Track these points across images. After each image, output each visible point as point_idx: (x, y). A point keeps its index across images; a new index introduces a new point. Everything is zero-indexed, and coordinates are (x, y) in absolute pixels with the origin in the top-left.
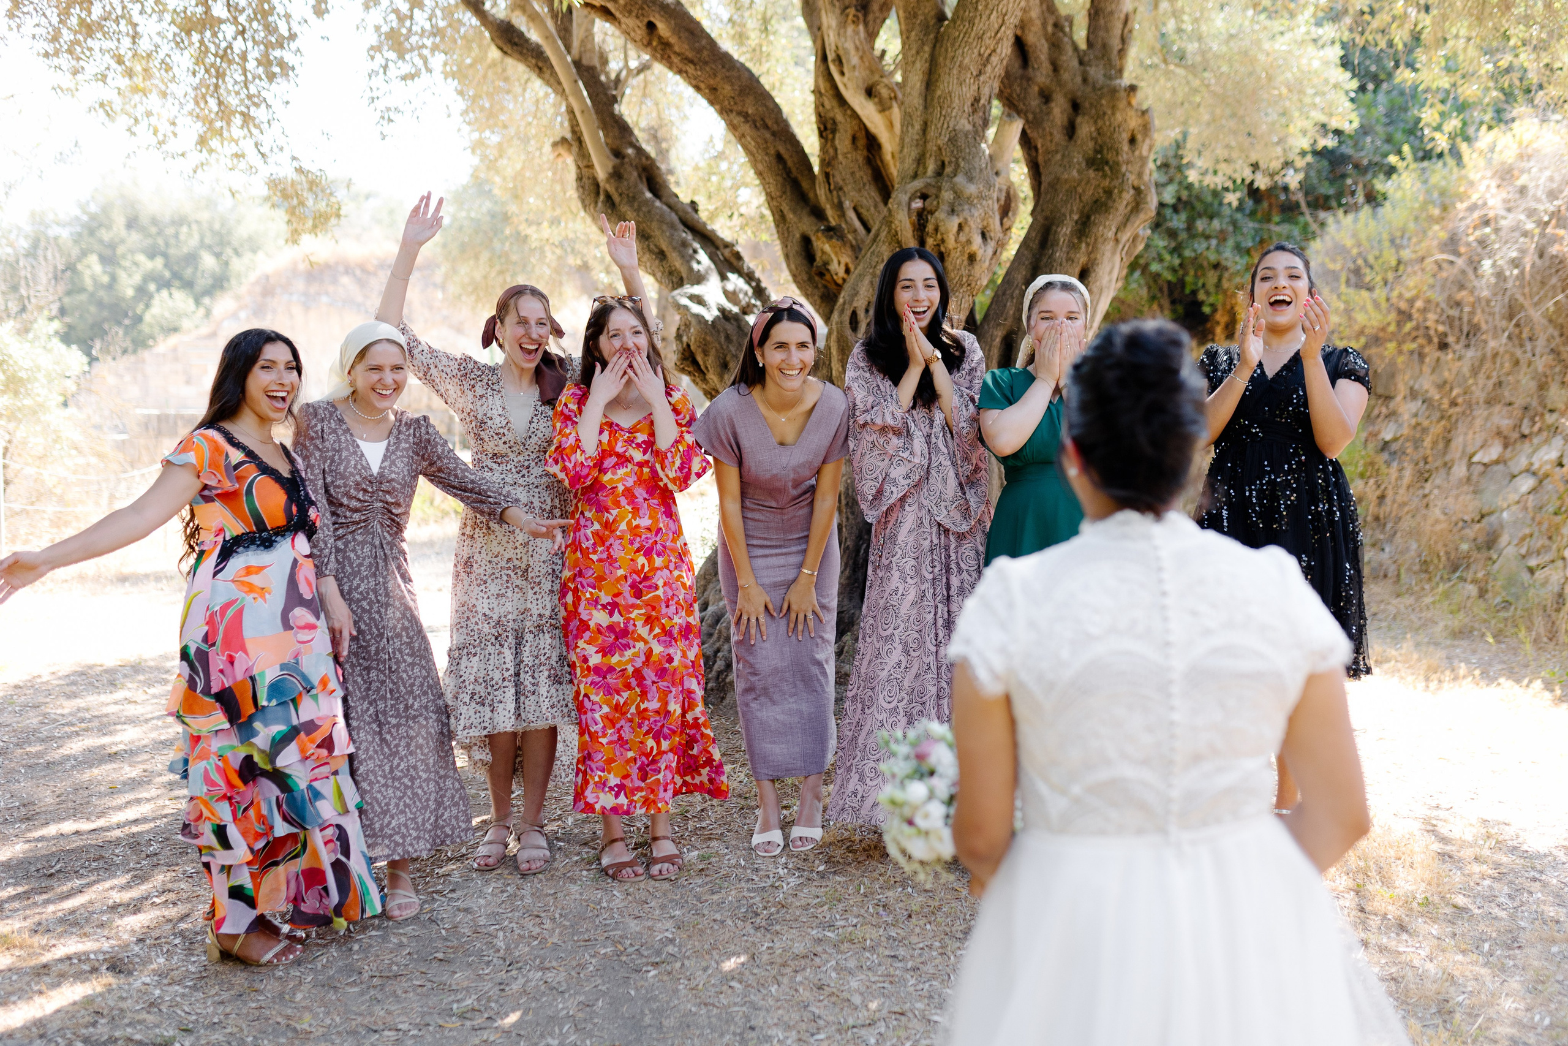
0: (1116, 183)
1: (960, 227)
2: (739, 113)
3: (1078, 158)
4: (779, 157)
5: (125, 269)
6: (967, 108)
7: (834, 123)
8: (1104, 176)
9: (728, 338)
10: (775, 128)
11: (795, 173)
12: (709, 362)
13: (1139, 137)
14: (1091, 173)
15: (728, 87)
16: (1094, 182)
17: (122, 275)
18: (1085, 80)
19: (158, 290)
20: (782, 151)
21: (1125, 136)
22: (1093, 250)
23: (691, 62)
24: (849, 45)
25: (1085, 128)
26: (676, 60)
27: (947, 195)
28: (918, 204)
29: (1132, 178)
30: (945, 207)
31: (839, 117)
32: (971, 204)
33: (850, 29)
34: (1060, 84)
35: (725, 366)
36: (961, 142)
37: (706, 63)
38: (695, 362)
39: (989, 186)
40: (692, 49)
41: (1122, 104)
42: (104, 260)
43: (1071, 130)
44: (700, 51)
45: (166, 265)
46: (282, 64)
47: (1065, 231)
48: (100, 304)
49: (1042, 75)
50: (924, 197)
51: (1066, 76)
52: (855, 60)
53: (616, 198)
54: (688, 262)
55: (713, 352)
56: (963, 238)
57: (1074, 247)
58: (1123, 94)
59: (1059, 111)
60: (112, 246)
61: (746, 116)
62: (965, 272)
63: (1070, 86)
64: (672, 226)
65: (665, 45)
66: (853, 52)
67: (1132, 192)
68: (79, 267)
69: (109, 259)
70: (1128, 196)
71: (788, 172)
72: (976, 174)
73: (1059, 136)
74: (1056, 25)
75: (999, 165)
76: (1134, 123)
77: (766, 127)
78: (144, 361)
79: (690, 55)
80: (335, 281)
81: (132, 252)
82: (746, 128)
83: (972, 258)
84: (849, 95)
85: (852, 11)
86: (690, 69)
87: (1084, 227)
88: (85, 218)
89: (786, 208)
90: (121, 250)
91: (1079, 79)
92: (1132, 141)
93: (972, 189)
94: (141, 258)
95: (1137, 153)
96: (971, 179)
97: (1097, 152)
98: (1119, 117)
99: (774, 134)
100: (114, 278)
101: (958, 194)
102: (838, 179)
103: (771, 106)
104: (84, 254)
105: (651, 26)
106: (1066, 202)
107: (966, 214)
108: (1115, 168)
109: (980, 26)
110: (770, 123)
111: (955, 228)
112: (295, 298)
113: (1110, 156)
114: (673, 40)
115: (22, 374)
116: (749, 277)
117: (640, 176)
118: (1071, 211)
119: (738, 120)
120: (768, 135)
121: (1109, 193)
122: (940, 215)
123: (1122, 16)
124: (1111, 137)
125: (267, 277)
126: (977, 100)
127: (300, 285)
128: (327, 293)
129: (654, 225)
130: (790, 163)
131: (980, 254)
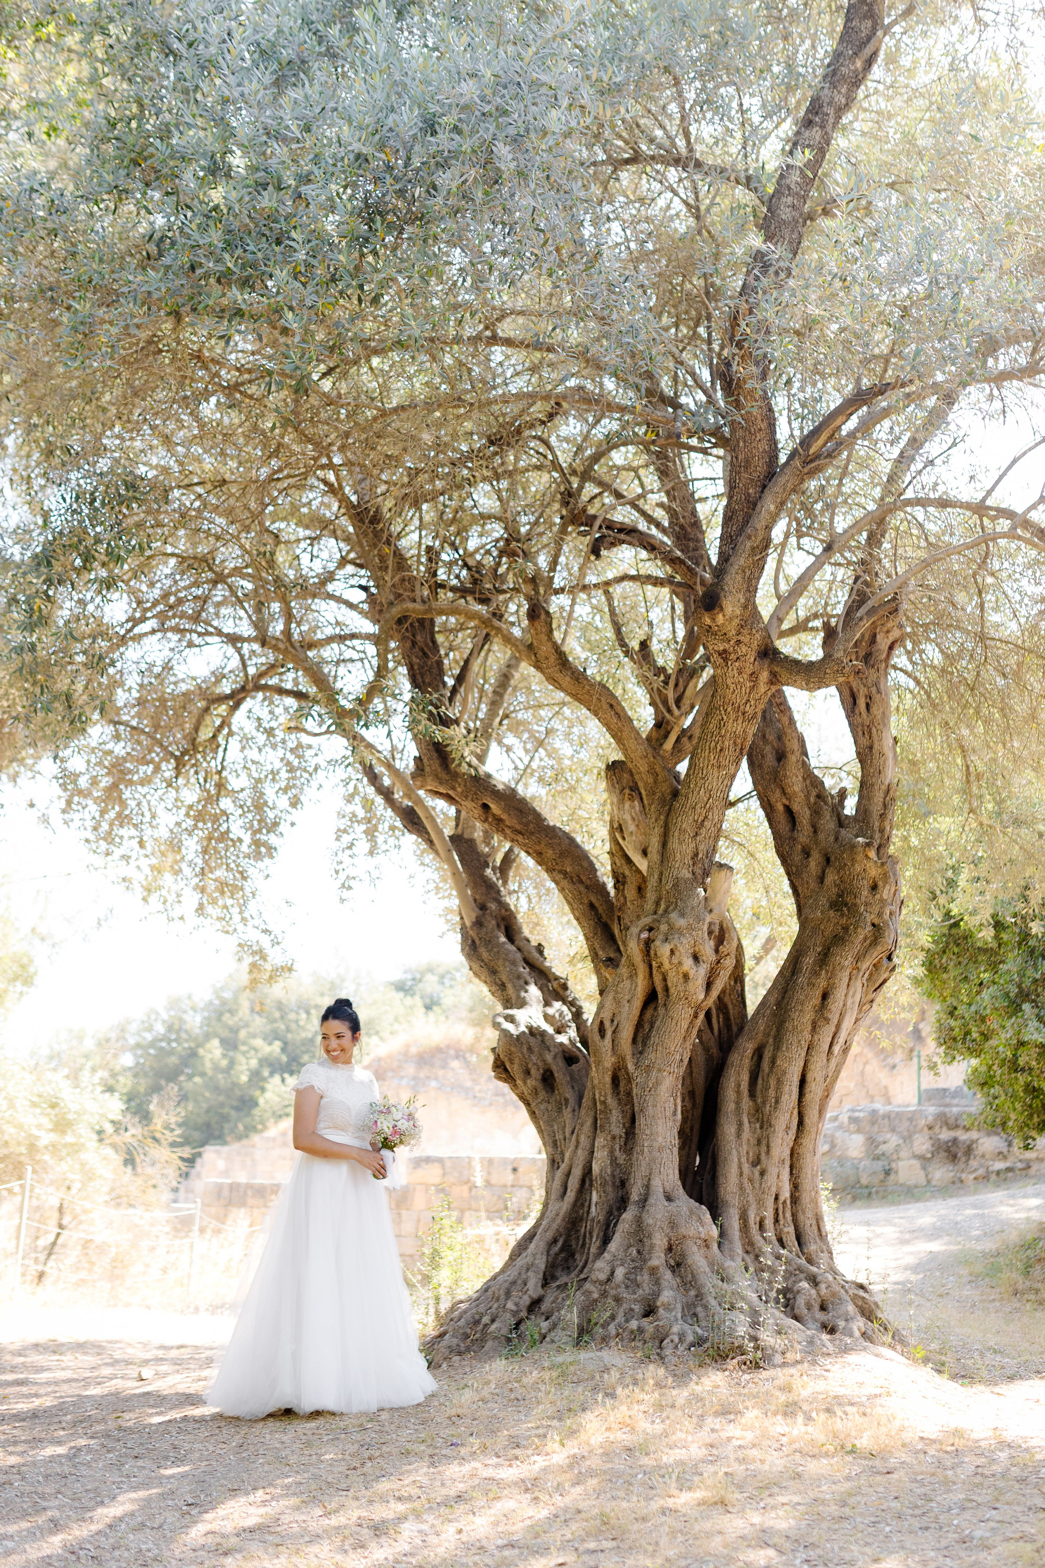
0: (853, 920)
1: (672, 952)
2: (560, 872)
3: (823, 901)
4: (592, 906)
5: (244, 1053)
6: (688, 860)
7: (624, 877)
8: (842, 915)
9: (530, 1049)
10: (588, 882)
11: (605, 918)
12: (515, 1069)
13: (880, 884)
14: (832, 913)
15: (550, 852)
16: (834, 921)
17: (241, 1059)
18: (836, 839)
19: (272, 1074)
20: (594, 900)
21: (866, 884)
22: (831, 977)
23: (520, 833)
24: (627, 817)
25: (831, 877)
26: (508, 831)
27: (664, 928)
28: (645, 935)
29: (870, 918)
30: (661, 937)
31: (627, 873)
32: (681, 934)
33: (627, 805)
34: (817, 842)
35: (528, 1072)
36: (682, 886)
37: (532, 833)
38: (506, 1070)
39: (699, 919)
40: (520, 823)
41: (860, 857)
42: (224, 1042)
43: (821, 879)
44: (526, 825)
45: (283, 1050)
46: (265, 844)
47: (809, 961)
48: (216, 1089)
49: (804, 835)
50: (651, 929)
51: (821, 836)
52: (632, 827)
53: (478, 942)
54: (518, 991)
55: (517, 1061)
56: (675, 960)
57: (816, 974)
58: (860, 849)
59: (814, 864)
60: (235, 1031)
61: (565, 874)
62: (681, 988)
63: (823, 844)
64: (514, 963)
65: (499, 820)
66: (630, 822)
67: (869, 928)
68: (201, 1051)
69: (230, 1044)
70: (865, 931)
71: (599, 917)
72: (688, 910)
73: (813, 885)
74: (819, 796)
75: (713, 904)
76: (874, 872)
77: (581, 881)
78: (253, 1146)
79: (518, 827)
80: (445, 1066)
81: (254, 1036)
82: (565, 883)
83: (686, 977)
84: (630, 854)
85: (627, 791)
86: (520, 838)
87: (824, 958)
88: (217, 1002)
89: (597, 946)
90: (242, 1034)
91: (832, 838)
92: (874, 888)
93: (681, 922)
94: (258, 1042)
95: (878, 896)
96: (682, 915)
97: (839, 896)
98: (858, 868)
99: (587, 887)
100: (232, 1063)
101: (671, 927)
102: (627, 921)
103: (585, 864)
104: (207, 1037)
105: (486, 807)
106: (811, 937)
107: (676, 941)
108: (853, 910)
109: (692, 799)
110: (584, 878)
111: (668, 953)
112: (404, 1082)
113: (849, 899)
114: (504, 817)
115: (71, 1116)
116: (572, 1004)
117: (498, 926)
118: (815, 945)
119: (559, 877)
120: (582, 889)
121: (846, 929)
122: (657, 943)
123: (884, 787)
124: (851, 884)
125: (380, 1060)
126: (696, 855)
127: (410, 1069)
128: (436, 1078)
129: (500, 962)
130: (600, 911)
131: (692, 973)
